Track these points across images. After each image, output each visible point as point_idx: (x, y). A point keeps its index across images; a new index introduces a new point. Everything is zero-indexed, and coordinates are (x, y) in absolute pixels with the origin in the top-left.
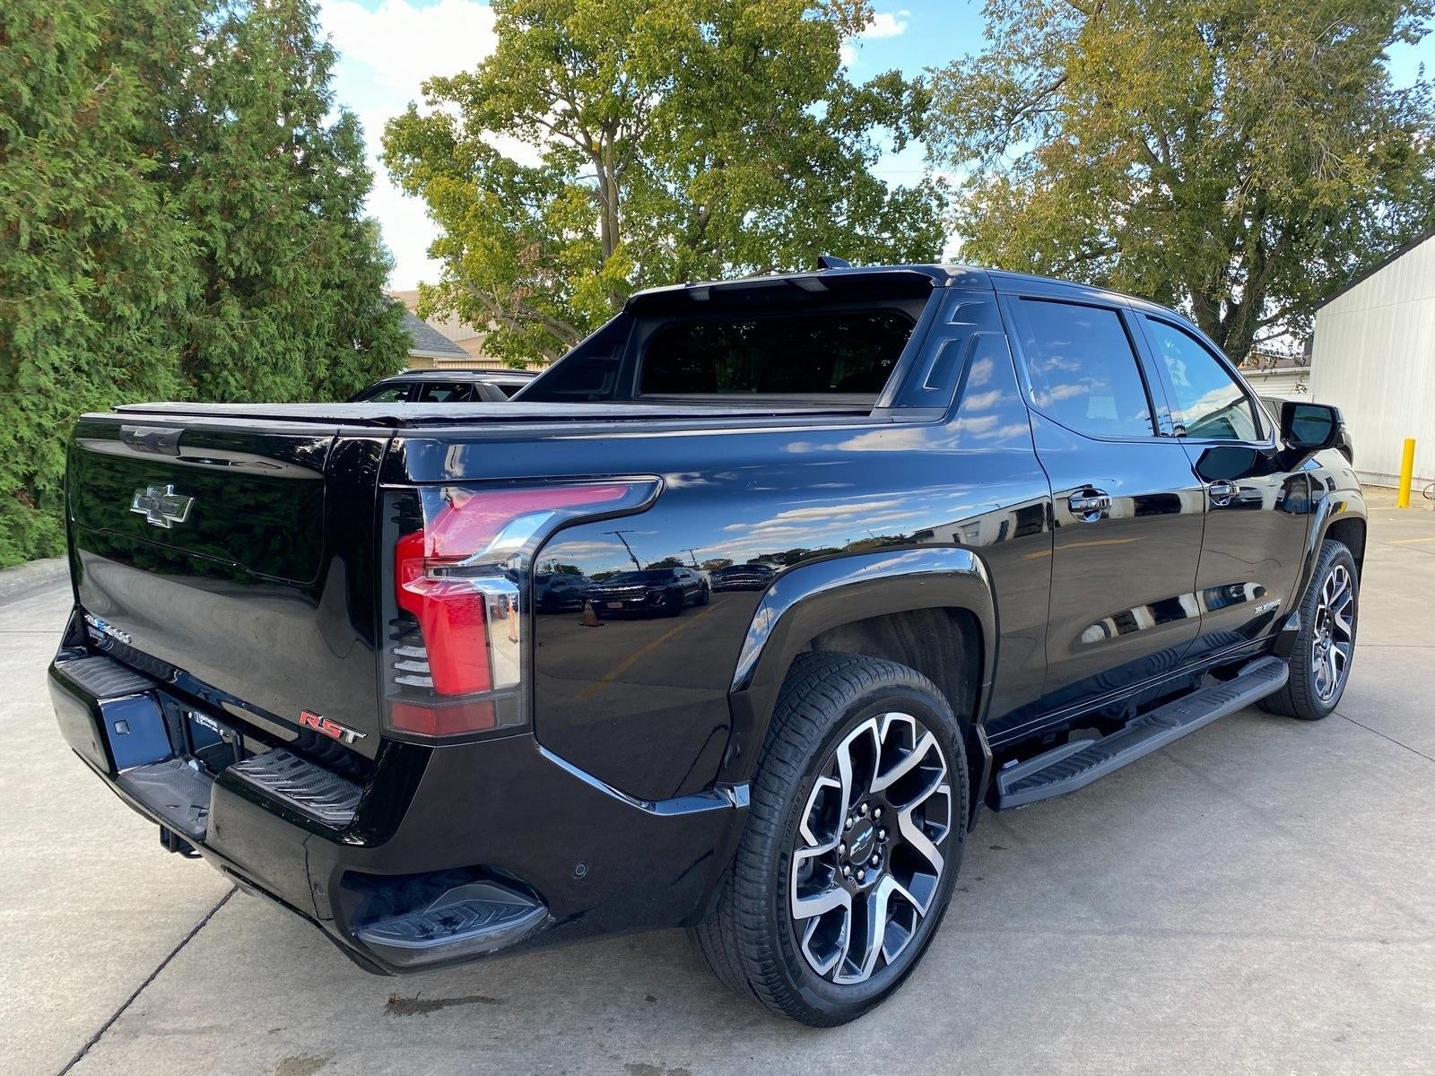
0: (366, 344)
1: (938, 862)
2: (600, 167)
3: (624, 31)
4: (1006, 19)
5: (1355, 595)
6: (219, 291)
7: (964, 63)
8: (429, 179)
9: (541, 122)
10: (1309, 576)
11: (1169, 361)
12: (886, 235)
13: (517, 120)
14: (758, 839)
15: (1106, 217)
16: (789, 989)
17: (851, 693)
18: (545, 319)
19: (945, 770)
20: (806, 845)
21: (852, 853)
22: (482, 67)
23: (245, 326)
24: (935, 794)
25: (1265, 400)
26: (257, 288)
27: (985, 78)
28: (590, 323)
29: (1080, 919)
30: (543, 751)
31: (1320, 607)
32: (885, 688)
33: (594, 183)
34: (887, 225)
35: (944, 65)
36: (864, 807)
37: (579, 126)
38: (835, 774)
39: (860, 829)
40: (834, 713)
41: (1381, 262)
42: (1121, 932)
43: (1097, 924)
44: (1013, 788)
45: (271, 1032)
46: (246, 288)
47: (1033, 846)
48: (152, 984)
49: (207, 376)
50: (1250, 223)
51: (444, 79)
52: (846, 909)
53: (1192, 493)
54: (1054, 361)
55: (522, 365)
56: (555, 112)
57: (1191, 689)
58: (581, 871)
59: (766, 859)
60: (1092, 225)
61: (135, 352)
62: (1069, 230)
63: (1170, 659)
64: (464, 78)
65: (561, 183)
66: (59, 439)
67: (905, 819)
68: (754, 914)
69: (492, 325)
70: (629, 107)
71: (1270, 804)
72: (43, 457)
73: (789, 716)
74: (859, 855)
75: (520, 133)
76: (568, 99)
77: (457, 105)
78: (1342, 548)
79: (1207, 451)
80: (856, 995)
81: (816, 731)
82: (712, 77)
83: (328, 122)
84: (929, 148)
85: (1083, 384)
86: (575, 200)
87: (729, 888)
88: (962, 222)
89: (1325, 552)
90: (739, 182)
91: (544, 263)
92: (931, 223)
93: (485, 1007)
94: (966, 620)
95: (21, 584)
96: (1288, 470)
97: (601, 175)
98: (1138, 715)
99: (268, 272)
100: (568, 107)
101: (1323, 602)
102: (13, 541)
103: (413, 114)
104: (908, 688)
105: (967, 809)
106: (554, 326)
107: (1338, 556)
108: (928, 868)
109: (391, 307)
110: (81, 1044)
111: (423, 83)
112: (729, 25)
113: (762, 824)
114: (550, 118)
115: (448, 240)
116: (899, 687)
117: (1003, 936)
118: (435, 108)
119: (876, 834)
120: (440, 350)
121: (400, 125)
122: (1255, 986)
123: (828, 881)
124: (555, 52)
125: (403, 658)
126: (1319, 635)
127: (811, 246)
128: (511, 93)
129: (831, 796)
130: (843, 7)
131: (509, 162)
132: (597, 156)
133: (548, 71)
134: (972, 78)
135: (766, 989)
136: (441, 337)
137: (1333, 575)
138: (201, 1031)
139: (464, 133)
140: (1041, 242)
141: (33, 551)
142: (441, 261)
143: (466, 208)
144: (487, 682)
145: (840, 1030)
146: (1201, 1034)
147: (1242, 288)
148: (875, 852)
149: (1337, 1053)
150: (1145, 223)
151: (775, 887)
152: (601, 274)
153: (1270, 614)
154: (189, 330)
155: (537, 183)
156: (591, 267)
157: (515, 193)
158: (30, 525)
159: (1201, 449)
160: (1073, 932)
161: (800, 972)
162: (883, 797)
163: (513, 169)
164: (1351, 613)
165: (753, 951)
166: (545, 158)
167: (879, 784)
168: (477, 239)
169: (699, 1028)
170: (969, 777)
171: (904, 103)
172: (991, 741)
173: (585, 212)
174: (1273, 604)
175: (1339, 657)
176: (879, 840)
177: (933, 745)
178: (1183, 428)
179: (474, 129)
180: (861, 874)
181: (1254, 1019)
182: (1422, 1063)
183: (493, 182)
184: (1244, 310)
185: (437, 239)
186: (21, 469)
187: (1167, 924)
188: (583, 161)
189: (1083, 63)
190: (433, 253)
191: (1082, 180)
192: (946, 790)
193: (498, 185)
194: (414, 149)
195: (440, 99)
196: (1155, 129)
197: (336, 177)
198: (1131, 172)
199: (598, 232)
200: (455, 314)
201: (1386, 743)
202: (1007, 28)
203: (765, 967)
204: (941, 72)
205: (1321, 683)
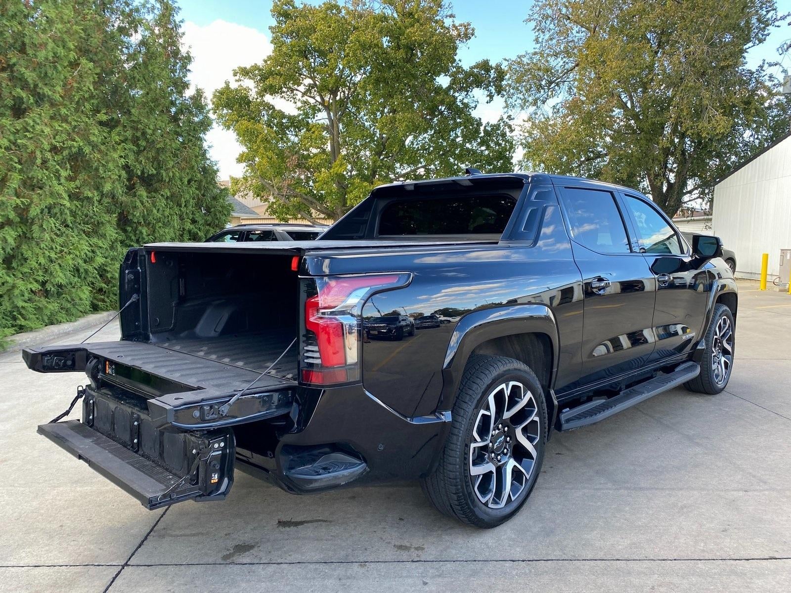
0: (208, 210)
1: (534, 453)
2: (329, 114)
3: (343, 42)
4: (547, 33)
5: (733, 331)
6: (134, 184)
7: (525, 56)
8: (237, 121)
9: (297, 90)
10: (709, 321)
11: (637, 214)
12: (483, 148)
13: (284, 89)
14: (455, 437)
15: (601, 138)
16: (469, 508)
17: (494, 371)
18: (301, 196)
19: (536, 410)
20: (475, 441)
21: (495, 447)
22: (265, 61)
23: (149, 202)
24: (532, 420)
25: (684, 233)
26: (153, 182)
27: (535, 64)
28: (326, 197)
29: (601, 484)
30: (367, 393)
31: (715, 337)
32: (509, 369)
33: (327, 122)
34: (483, 143)
35: (514, 58)
36: (500, 426)
37: (318, 92)
38: (488, 408)
39: (498, 436)
40: (487, 381)
41: (749, 160)
42: (620, 489)
43: (609, 485)
44: (568, 421)
45: (226, 535)
46: (148, 181)
47: (576, 453)
48: (164, 516)
49: (129, 229)
50: (678, 140)
51: (245, 68)
52: (493, 473)
53: (650, 281)
54: (580, 212)
55: (286, 220)
56: (305, 85)
57: (652, 377)
58: (381, 447)
59: (459, 447)
60: (593, 142)
61: (94, 217)
62: (582, 145)
63: (641, 361)
64: (256, 67)
65: (308, 122)
66: (59, 264)
67: (519, 432)
68: (454, 472)
69: (272, 199)
70: (344, 82)
71: (692, 432)
72: (51, 273)
73: (466, 382)
74: (499, 448)
75: (286, 96)
76: (311, 78)
77: (252, 81)
78: (725, 308)
79: (656, 260)
80: (500, 514)
81: (479, 388)
82: (391, 66)
83: (189, 93)
84: (506, 101)
85: (596, 223)
86: (316, 132)
87: (442, 461)
88: (524, 141)
89: (716, 309)
90: (404, 122)
91: (299, 166)
92: (507, 141)
93: (324, 524)
94: (544, 339)
95: (42, 338)
96: (696, 269)
97: (330, 118)
98: (626, 388)
99: (158, 173)
100: (312, 82)
101: (716, 335)
102: (37, 316)
103: (228, 87)
104: (519, 370)
105: (547, 430)
106: (306, 199)
107: (723, 311)
108: (530, 456)
109: (222, 190)
110: (139, 541)
111: (233, 70)
112: (398, 38)
113: (457, 430)
114: (302, 88)
115: (248, 154)
116: (515, 369)
117: (565, 491)
118: (239, 83)
119: (505, 438)
120: (244, 213)
121: (222, 93)
122: (685, 510)
123: (485, 460)
124: (304, 54)
125: (308, 351)
126: (715, 351)
127: (443, 154)
128: (281, 75)
129: (486, 418)
130: (458, 28)
131: (280, 111)
132: (328, 108)
133: (300, 63)
134: (528, 64)
135: (459, 508)
136: (244, 206)
137: (721, 321)
138: (194, 535)
139: (256, 97)
140: (567, 151)
141: (47, 321)
142: (244, 164)
143: (257, 136)
144: (344, 362)
145: (491, 530)
146: (660, 530)
147: (674, 175)
148: (505, 448)
149: (723, 537)
150: (622, 140)
151: (463, 459)
152: (331, 171)
153: (690, 340)
154: (121, 204)
155: (295, 123)
156: (325, 168)
157: (283, 129)
158: (46, 307)
159: (654, 259)
160: (597, 489)
161: (474, 500)
162: (509, 421)
163: (282, 115)
164: (731, 340)
165: (453, 489)
166: (299, 109)
167: (507, 415)
168: (263, 154)
169: (425, 531)
170: (548, 414)
171: (492, 76)
172: (557, 398)
173: (322, 138)
174: (691, 335)
175: (726, 363)
176: (507, 442)
177: (531, 398)
178: (644, 249)
179: (261, 94)
180: (499, 457)
181: (684, 523)
182: (763, 540)
183: (272, 122)
184: (676, 186)
185: (241, 153)
186: (41, 279)
187: (642, 485)
188: (319, 110)
189: (587, 55)
190: (240, 160)
191: (588, 118)
192: (537, 419)
193: (274, 124)
194: (228, 106)
195: (242, 79)
196: (626, 90)
197: (192, 123)
198: (614, 113)
199: (328, 148)
200: (251, 194)
201: (750, 405)
202: (547, 37)
203: (459, 497)
204: (513, 61)
205: (717, 376)
